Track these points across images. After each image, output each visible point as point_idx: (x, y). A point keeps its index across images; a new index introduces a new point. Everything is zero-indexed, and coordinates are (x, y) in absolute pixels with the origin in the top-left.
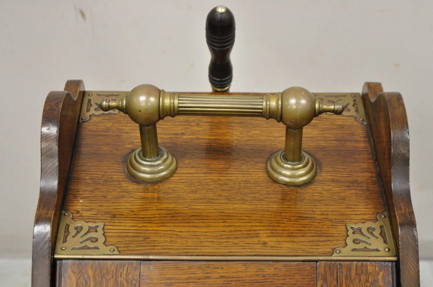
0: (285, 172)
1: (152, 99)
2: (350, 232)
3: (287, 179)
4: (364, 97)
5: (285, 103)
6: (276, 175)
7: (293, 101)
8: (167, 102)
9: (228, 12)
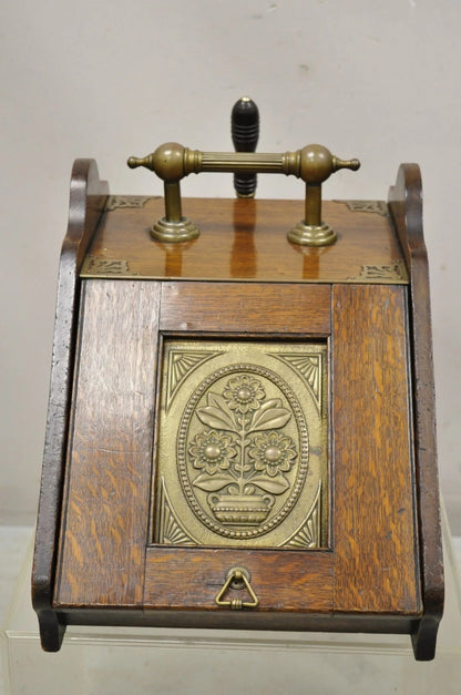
0: (305, 234)
1: (178, 154)
2: (366, 269)
3: (307, 240)
4: (390, 205)
5: (303, 158)
6: (297, 238)
7: (311, 155)
8: (191, 157)
9: (251, 102)
